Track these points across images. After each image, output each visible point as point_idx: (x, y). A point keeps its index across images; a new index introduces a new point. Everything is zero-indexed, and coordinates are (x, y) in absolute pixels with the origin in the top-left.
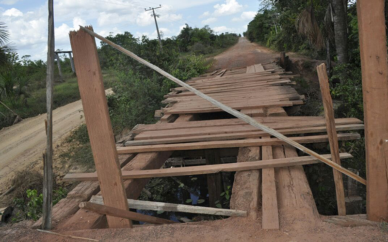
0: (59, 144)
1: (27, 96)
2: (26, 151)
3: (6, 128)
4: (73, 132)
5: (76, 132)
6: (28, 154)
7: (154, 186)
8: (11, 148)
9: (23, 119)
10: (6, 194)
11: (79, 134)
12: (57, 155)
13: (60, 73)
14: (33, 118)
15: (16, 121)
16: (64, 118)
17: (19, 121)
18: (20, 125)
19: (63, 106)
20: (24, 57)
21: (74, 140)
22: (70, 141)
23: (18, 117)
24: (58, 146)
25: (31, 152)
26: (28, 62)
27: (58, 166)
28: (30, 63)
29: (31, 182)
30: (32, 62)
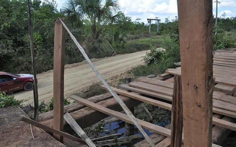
0: (123, 73)
1: (124, 42)
2: (107, 72)
3: (107, 57)
4: (133, 68)
5: (134, 69)
6: (107, 74)
7: (158, 114)
8: (102, 69)
9: (117, 54)
10: (84, 93)
11: (135, 70)
12: (118, 79)
13: (150, 32)
14: (122, 55)
15: (113, 55)
16: (136, 59)
17: (115, 55)
18: (114, 57)
19: (141, 51)
20: (137, 19)
21: (131, 73)
22: (130, 73)
23: (115, 53)
24: (122, 74)
25: (109, 73)
26: (137, 23)
27: (115, 85)
28: (138, 23)
29: (96, 90)
30: (139, 23)
